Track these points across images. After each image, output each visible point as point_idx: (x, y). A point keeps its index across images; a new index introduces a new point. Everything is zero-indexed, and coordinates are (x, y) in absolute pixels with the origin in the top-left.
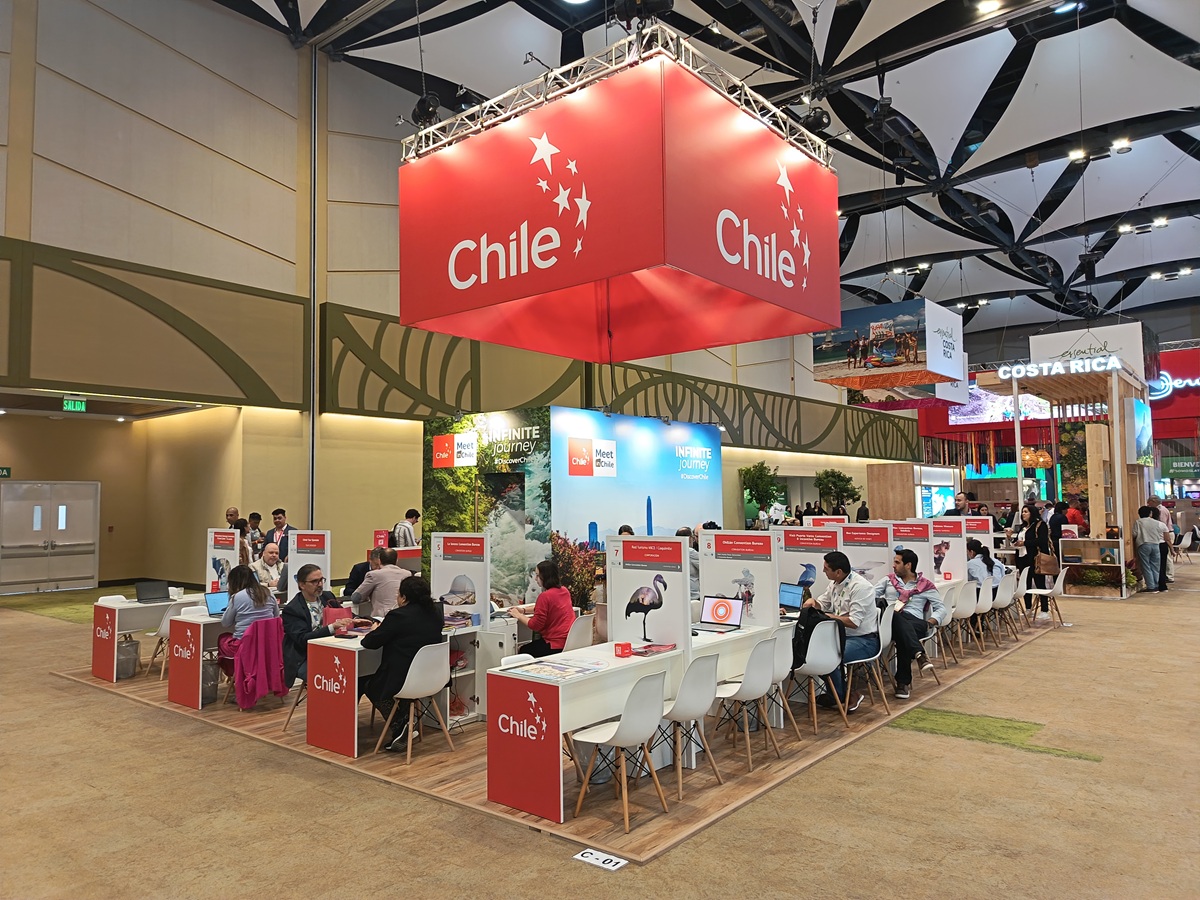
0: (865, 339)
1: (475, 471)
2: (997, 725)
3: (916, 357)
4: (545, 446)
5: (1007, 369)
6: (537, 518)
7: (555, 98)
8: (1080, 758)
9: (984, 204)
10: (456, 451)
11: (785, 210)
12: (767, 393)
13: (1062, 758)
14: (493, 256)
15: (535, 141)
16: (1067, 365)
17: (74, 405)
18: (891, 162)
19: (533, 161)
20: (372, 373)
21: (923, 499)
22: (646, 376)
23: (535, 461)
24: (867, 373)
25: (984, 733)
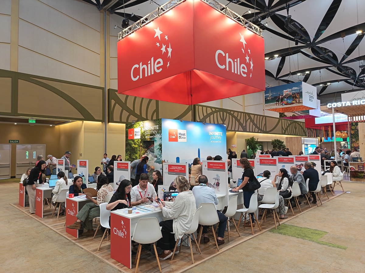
0: (282, 96)
1: (140, 140)
2: (310, 232)
3: (299, 101)
4: (160, 132)
5: (330, 104)
6: (158, 156)
7: (162, 15)
8: (338, 247)
9: (327, 51)
10: (135, 134)
11: (243, 50)
12: (255, 115)
13: (331, 248)
14: (144, 69)
15: (155, 30)
16: (351, 102)
17: (32, 121)
18: (294, 38)
19: (155, 37)
20: (124, 110)
21: (305, 148)
22: (214, 110)
23: (157, 137)
24: (283, 107)
25: (303, 235)
